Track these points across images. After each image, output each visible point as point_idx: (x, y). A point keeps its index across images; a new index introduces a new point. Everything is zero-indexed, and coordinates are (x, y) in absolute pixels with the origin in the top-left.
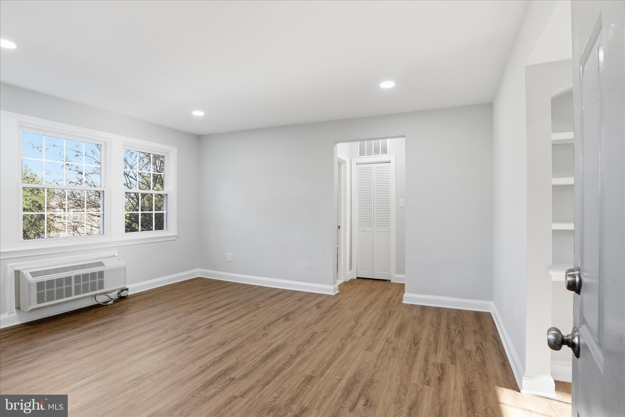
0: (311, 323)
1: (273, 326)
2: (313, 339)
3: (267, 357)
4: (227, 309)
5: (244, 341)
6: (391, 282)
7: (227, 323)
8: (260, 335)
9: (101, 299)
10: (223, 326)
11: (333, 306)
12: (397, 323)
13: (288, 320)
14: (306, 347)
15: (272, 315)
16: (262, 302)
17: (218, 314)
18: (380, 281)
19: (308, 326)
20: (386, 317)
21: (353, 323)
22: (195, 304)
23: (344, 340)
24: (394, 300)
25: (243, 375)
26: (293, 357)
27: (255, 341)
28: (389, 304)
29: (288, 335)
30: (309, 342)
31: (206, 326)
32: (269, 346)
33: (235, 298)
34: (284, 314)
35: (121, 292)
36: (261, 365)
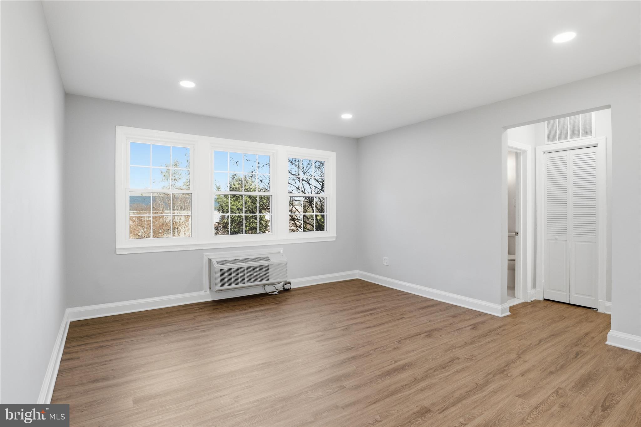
0: (457, 346)
1: (409, 340)
2: (450, 365)
3: (389, 373)
4: (371, 314)
5: (372, 350)
6: (598, 311)
7: (364, 329)
8: (392, 347)
9: (269, 289)
10: (358, 331)
11: (495, 330)
12: (582, 372)
13: (430, 337)
14: (437, 372)
15: (414, 328)
16: (410, 312)
17: (359, 318)
18: (580, 308)
19: (452, 348)
20: (569, 359)
21: (513, 356)
22: (342, 304)
23: (490, 376)
24: (593, 338)
25: (355, 386)
26: (416, 381)
27: (384, 352)
28: (582, 341)
29: (422, 354)
30: (444, 368)
31: (343, 328)
32: (396, 362)
33: (383, 305)
34: (428, 329)
35: (285, 285)
36: (378, 380)
